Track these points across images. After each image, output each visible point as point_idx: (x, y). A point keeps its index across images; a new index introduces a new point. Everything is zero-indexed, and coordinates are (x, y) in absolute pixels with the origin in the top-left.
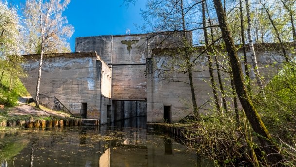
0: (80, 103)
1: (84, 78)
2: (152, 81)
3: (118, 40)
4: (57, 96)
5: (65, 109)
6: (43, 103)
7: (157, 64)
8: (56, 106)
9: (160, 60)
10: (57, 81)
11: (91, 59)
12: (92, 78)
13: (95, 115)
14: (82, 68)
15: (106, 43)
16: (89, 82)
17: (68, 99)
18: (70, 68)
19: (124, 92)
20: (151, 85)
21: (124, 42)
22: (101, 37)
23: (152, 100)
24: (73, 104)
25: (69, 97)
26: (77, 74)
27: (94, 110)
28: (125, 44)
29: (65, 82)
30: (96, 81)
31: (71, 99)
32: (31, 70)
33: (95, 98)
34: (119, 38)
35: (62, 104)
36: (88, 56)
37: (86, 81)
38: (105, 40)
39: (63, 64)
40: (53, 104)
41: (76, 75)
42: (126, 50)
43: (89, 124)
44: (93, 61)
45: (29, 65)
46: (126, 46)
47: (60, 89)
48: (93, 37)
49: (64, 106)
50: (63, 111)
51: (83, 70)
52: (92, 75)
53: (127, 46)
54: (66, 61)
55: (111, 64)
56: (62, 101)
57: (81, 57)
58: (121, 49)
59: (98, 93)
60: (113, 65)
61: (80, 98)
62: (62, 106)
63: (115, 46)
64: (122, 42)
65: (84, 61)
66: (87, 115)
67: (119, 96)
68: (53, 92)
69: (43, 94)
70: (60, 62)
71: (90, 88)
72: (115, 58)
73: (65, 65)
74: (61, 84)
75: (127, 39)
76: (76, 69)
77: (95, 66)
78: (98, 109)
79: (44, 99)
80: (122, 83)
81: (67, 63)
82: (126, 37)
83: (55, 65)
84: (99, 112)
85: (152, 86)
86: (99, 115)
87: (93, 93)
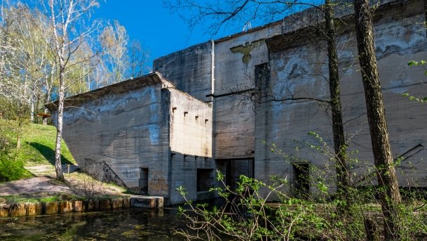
0: (138, 169)
1: (142, 125)
2: (267, 112)
3: (225, 47)
4: (106, 159)
5: (117, 180)
6: (90, 172)
7: (279, 73)
8: (106, 176)
9: (286, 63)
10: (106, 136)
11: (152, 89)
12: (155, 123)
13: (160, 189)
14: (140, 108)
15: (202, 58)
16: (150, 131)
17: (121, 163)
18: (123, 111)
19: (236, 143)
20: (264, 122)
21: (236, 49)
22: (192, 49)
23: (266, 155)
24: (129, 171)
25: (122, 161)
26: (133, 119)
27: (159, 180)
28: (238, 52)
29: (116, 135)
30: (161, 128)
31: (124, 163)
32: (75, 122)
33: (160, 158)
34: (226, 43)
35: (114, 173)
36: (148, 85)
37: (147, 130)
38: (199, 52)
39: (114, 106)
40: (102, 173)
41: (132, 122)
42: (241, 64)
43: (141, 205)
44: (156, 91)
45: (72, 115)
46: (240, 56)
47: (111, 149)
48: (180, 53)
49: (116, 176)
50: (116, 183)
51: (142, 111)
52: (155, 119)
53: (243, 55)
54: (116, 99)
55: (211, 95)
56: (113, 167)
57: (137, 88)
58: (231, 64)
59: (165, 148)
60: (215, 96)
61: (138, 160)
62: (113, 176)
63: (219, 60)
64: (233, 49)
65: (143, 94)
66: (149, 189)
67: (227, 151)
68: (102, 153)
69: (89, 157)
70: (109, 102)
71: (152, 141)
72: (219, 82)
73: (116, 107)
74: (112, 140)
75: (242, 41)
76: (131, 110)
77: (160, 101)
78: (166, 177)
79: (91, 166)
80: (232, 128)
81: (117, 102)
82: (240, 38)
83: (103, 109)
84: (166, 182)
85: (266, 124)
86: (166, 188)
87: (157, 149)
